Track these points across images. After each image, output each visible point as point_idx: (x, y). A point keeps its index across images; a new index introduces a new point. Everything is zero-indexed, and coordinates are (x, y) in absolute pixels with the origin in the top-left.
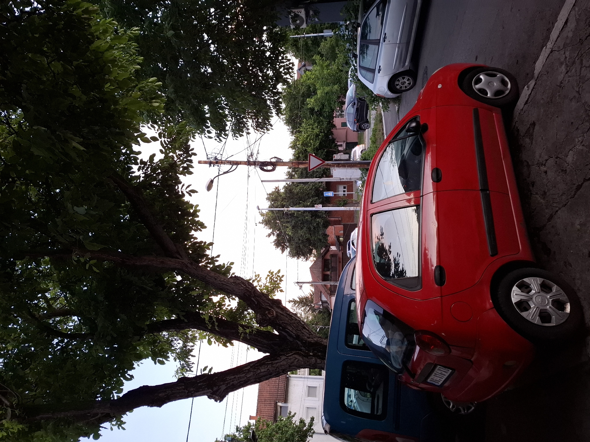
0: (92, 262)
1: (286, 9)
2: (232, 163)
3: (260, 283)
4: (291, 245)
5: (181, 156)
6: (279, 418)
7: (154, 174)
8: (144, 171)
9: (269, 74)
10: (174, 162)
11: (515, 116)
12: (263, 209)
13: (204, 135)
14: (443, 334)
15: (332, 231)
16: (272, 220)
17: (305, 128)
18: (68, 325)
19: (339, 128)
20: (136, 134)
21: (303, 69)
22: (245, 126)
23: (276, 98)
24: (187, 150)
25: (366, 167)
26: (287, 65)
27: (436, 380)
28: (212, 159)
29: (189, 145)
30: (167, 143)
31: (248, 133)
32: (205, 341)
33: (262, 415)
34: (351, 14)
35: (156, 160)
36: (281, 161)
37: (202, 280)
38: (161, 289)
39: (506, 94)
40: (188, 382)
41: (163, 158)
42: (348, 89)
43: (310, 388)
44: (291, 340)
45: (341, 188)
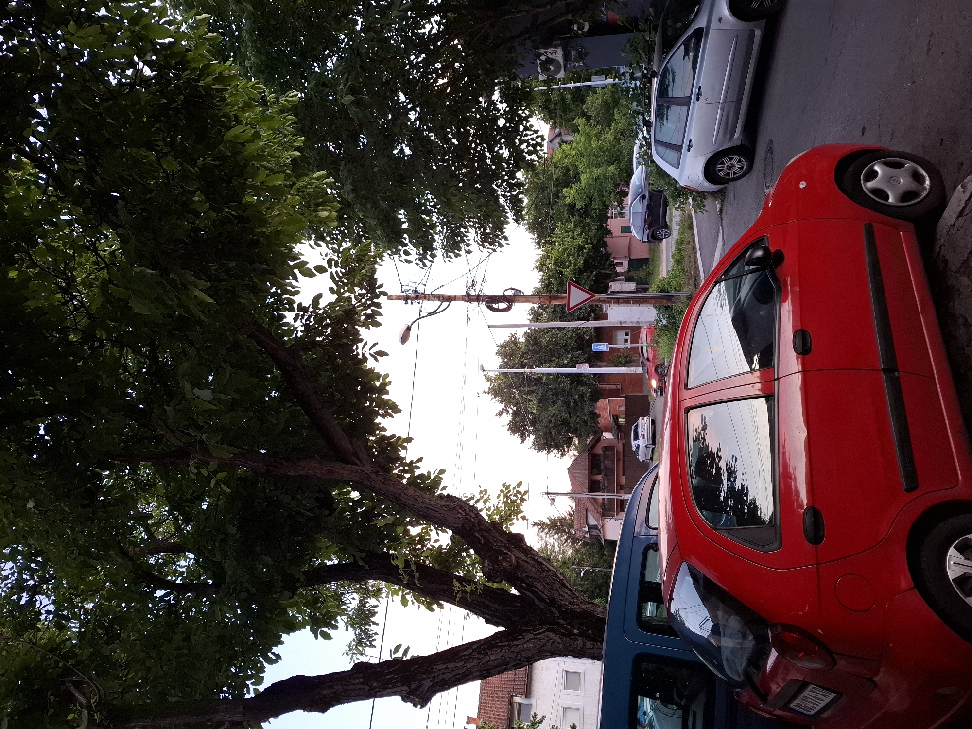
0: (221, 475)
1: (533, 49)
2: (441, 298)
3: (488, 505)
4: (536, 431)
5: (363, 298)
6: (516, 724)
7: (319, 327)
8: (303, 321)
9: (503, 154)
10: (351, 307)
11: (938, 236)
12: (489, 371)
13: (399, 257)
14: (820, 631)
15: (605, 408)
16: (505, 388)
17: (560, 237)
18: (179, 565)
19: (617, 235)
20: (291, 263)
21: (558, 140)
22: (463, 241)
23: (514, 193)
24: (372, 286)
25: (665, 303)
26: (532, 139)
27: (805, 706)
28: (409, 292)
29: (376, 279)
30: (341, 275)
31: (469, 252)
32: (398, 599)
33: (487, 717)
34: (640, 54)
35: (323, 303)
36: (522, 294)
37: (393, 500)
38: (327, 512)
39: (922, 197)
40: (369, 671)
41: (334, 301)
42: (633, 174)
43: (569, 674)
44: (542, 605)
45: (621, 336)
